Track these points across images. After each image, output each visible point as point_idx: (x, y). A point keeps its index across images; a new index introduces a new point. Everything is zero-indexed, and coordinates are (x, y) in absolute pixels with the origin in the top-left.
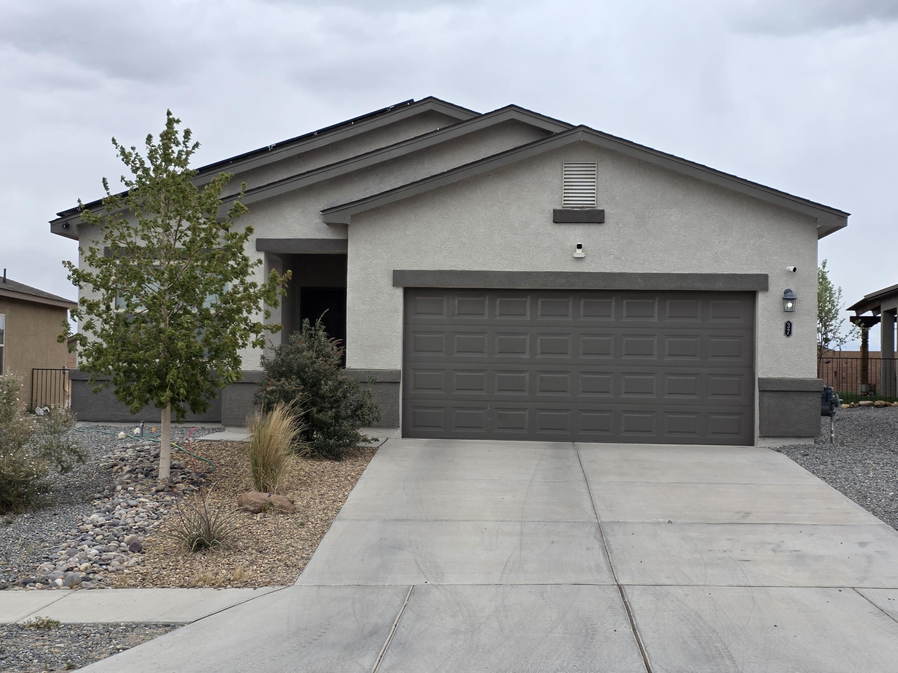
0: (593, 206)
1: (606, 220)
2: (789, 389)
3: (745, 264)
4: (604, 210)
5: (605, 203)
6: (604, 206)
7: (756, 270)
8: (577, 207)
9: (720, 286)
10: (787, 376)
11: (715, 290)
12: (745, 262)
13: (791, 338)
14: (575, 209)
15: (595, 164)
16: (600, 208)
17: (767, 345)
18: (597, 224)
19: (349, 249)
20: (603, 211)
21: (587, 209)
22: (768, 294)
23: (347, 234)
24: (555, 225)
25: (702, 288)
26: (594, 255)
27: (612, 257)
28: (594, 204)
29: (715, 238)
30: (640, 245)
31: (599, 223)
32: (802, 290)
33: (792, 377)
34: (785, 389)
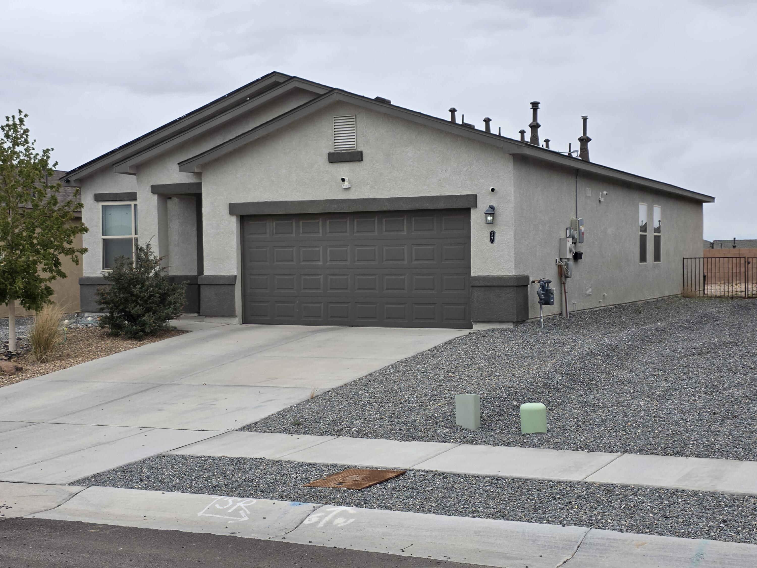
0: (354, 148)
1: (364, 158)
2: (492, 284)
3: (460, 187)
4: (362, 151)
5: (363, 145)
6: (362, 148)
7: (468, 192)
8: (344, 150)
9: (441, 205)
10: (492, 274)
11: (438, 208)
12: (460, 186)
13: (495, 244)
14: (343, 152)
15: (354, 116)
16: (359, 150)
17: (478, 250)
18: (358, 162)
19: (203, 189)
20: (361, 153)
21: (351, 151)
22: (477, 210)
23: (200, 178)
24: (331, 164)
25: (429, 208)
26: (357, 186)
27: (369, 186)
28: (354, 147)
29: (439, 168)
30: (388, 176)
31: (359, 161)
32: (502, 206)
33: (495, 275)
34: (489, 284)
